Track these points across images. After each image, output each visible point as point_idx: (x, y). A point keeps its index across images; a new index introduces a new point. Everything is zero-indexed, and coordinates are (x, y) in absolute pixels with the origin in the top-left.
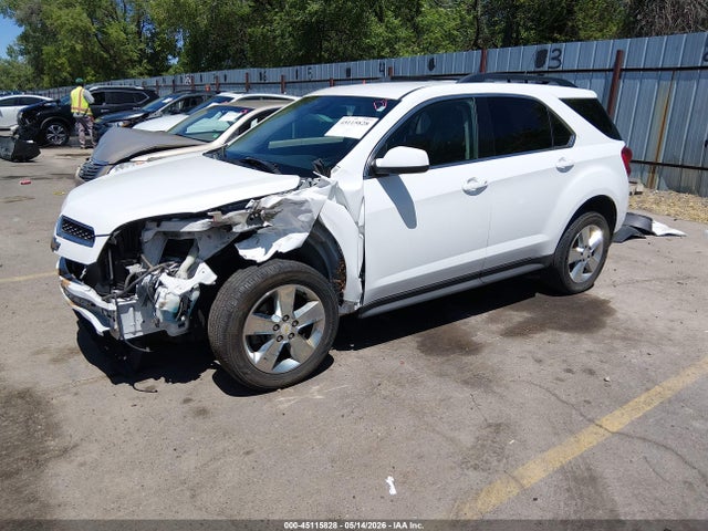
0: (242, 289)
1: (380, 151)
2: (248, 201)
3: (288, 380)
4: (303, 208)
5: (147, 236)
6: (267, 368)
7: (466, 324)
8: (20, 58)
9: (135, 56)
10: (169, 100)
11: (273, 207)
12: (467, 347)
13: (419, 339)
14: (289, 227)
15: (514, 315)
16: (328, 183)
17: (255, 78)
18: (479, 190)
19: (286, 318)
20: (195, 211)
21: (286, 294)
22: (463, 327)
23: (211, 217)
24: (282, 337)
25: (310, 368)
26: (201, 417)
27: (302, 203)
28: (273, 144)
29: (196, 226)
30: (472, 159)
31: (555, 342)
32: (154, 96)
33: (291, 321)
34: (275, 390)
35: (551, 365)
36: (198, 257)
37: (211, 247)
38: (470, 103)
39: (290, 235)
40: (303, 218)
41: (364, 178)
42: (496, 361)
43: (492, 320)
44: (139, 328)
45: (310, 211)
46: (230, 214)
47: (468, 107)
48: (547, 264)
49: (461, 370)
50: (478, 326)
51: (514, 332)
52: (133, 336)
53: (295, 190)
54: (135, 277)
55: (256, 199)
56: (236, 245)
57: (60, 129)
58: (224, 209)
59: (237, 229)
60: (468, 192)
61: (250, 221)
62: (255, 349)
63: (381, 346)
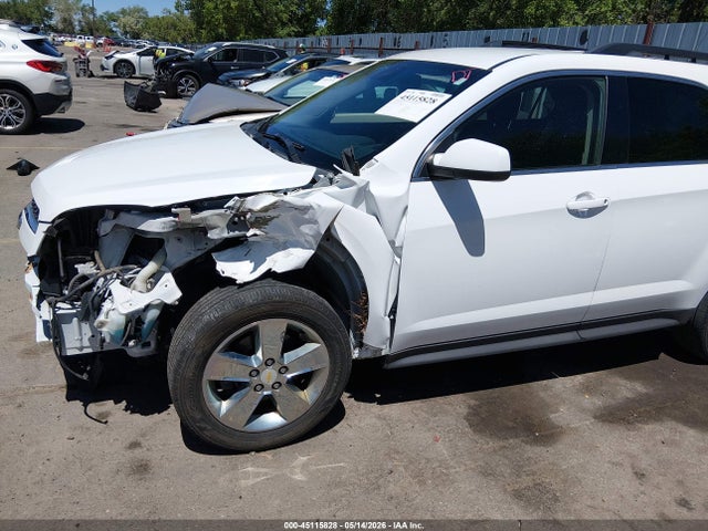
0: (206, 317)
1: (443, 144)
2: (230, 197)
3: (266, 442)
4: (306, 216)
5: (105, 227)
6: (238, 423)
7: (546, 388)
8: (186, 12)
9: (285, 17)
10: (293, 60)
11: (266, 209)
12: (539, 431)
13: (473, 402)
14: (291, 239)
15: (621, 385)
16: (353, 183)
17: (389, 44)
18: (592, 212)
19: (269, 362)
20: (152, 204)
21: (272, 331)
22: (542, 394)
23: (176, 215)
24: (263, 386)
25: (302, 428)
26: (137, 476)
27: (306, 209)
28: (341, 117)
29: (154, 226)
30: (592, 164)
31: (673, 443)
32: (283, 56)
33: (277, 366)
34: (247, 452)
35: (658, 487)
36: (164, 264)
37: (181, 254)
38: (600, 83)
39: (291, 250)
40: (305, 229)
41: (413, 179)
42: (574, 462)
43: (587, 389)
44: (86, 343)
45: (316, 222)
46: (206, 213)
47: (596, 90)
48: (685, 321)
49: (518, 470)
50: (565, 394)
51: (616, 416)
52: (78, 352)
53: (304, 188)
54: (84, 278)
55: (240, 196)
56: (214, 255)
57: (191, 82)
58: (196, 206)
59: (213, 235)
60: (575, 213)
61: (232, 225)
62: (223, 397)
63: (417, 404)
